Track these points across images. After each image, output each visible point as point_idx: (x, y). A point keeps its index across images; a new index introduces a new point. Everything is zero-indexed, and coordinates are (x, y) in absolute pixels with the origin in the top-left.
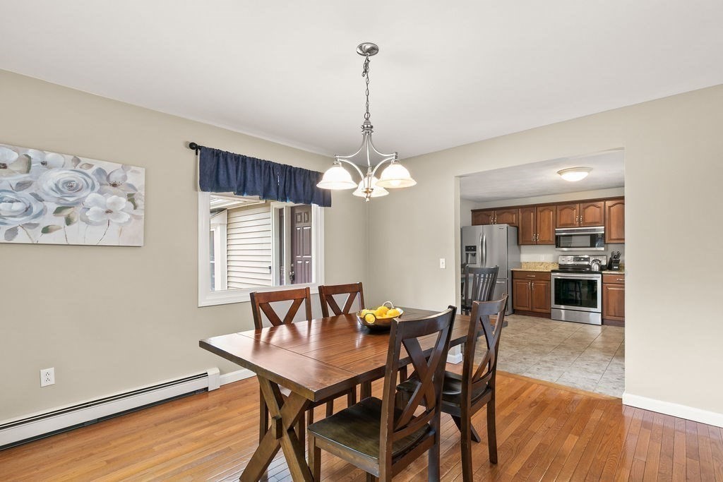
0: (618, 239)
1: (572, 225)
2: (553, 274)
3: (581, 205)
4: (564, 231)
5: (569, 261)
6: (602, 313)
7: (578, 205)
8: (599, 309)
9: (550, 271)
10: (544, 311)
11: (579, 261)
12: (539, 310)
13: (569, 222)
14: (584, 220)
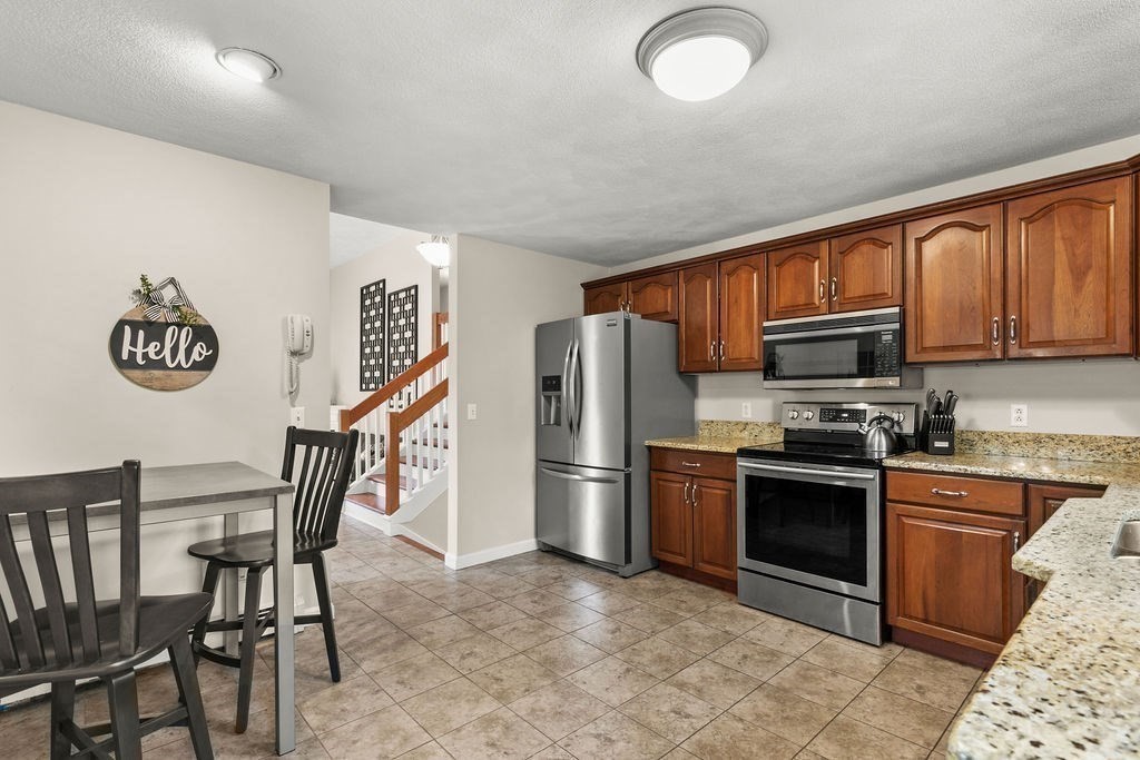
0: (945, 348)
1: (810, 308)
2: (741, 462)
3: (834, 242)
4: (787, 329)
5: (809, 420)
6: (883, 605)
7: (824, 246)
8: (872, 589)
9: (734, 450)
10: (721, 572)
11: (833, 420)
12: (709, 569)
13: (802, 300)
14: (841, 288)
